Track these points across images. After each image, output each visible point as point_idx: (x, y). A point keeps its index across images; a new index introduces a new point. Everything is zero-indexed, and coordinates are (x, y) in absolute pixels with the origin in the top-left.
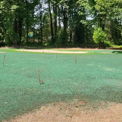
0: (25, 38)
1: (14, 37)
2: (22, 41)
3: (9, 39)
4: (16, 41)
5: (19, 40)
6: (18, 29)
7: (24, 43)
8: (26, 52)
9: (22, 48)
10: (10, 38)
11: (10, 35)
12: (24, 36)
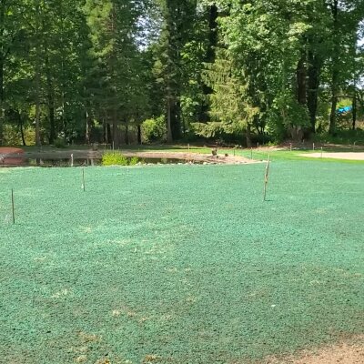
0: (326, 118)
1: (295, 117)
2: (317, 126)
3: (279, 122)
4: (299, 128)
5: (307, 124)
6: (306, 92)
7: (322, 135)
8: (330, 161)
9: (317, 149)
10: (281, 119)
11: (282, 112)
12: (324, 112)
